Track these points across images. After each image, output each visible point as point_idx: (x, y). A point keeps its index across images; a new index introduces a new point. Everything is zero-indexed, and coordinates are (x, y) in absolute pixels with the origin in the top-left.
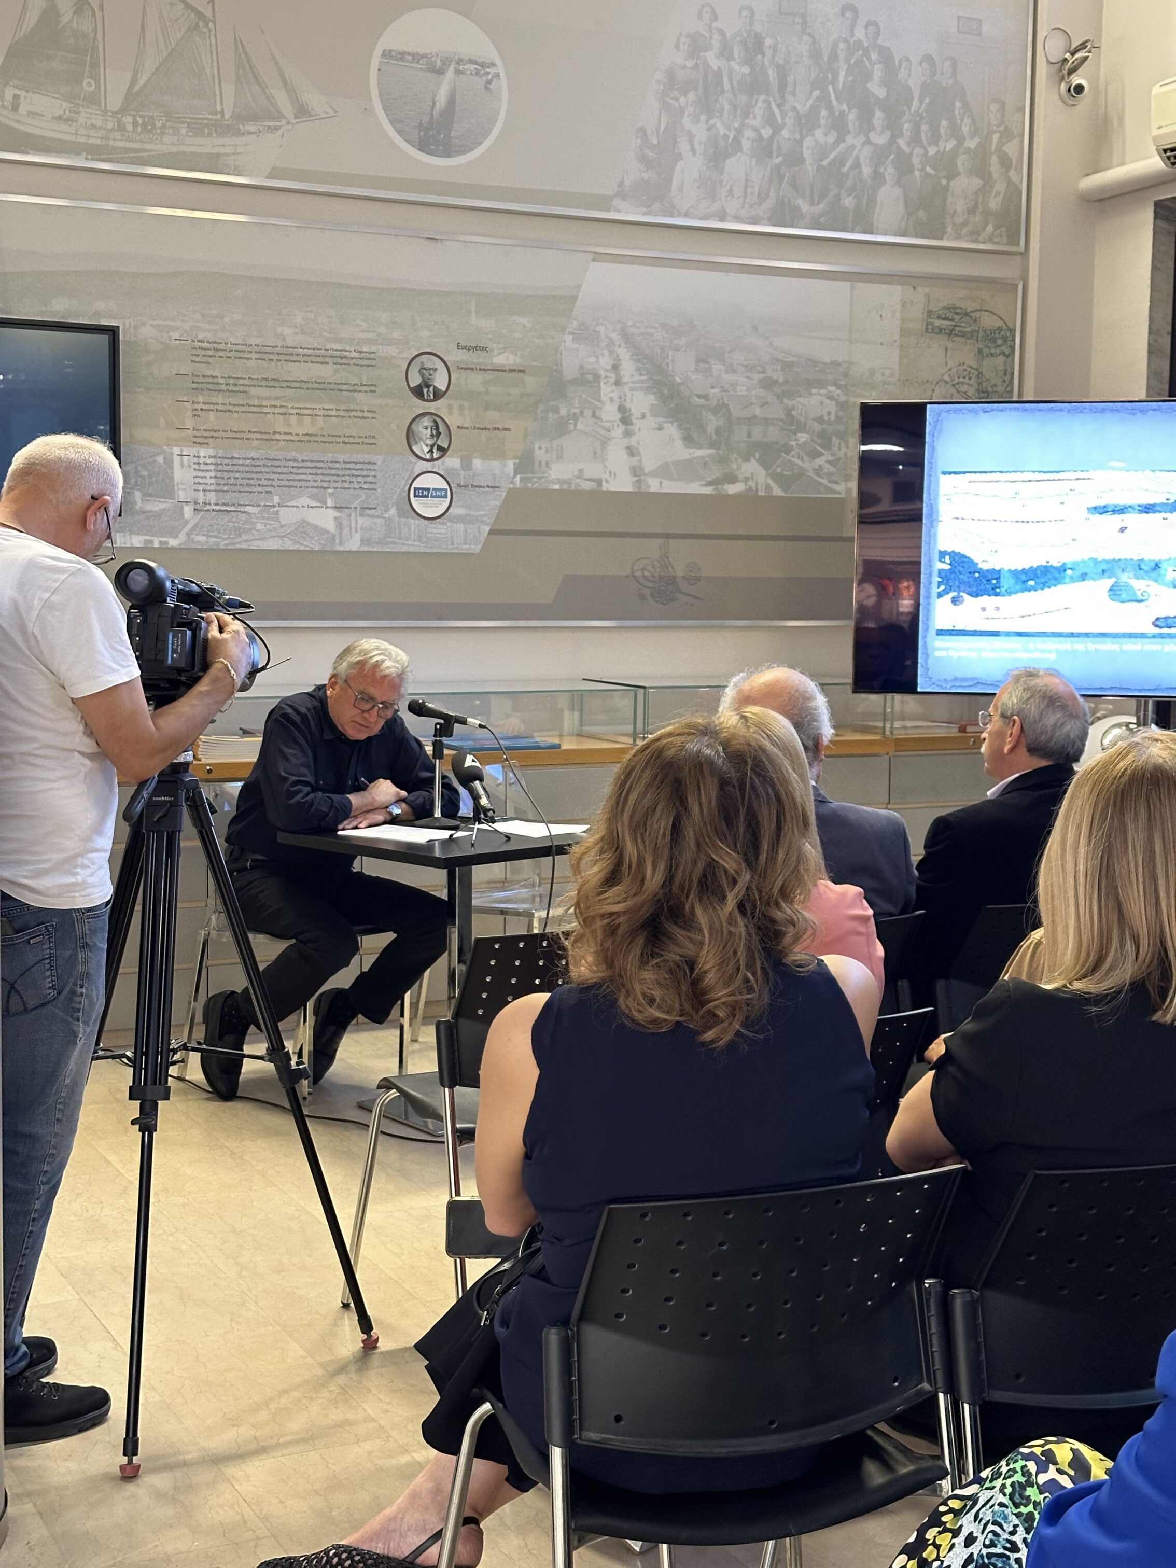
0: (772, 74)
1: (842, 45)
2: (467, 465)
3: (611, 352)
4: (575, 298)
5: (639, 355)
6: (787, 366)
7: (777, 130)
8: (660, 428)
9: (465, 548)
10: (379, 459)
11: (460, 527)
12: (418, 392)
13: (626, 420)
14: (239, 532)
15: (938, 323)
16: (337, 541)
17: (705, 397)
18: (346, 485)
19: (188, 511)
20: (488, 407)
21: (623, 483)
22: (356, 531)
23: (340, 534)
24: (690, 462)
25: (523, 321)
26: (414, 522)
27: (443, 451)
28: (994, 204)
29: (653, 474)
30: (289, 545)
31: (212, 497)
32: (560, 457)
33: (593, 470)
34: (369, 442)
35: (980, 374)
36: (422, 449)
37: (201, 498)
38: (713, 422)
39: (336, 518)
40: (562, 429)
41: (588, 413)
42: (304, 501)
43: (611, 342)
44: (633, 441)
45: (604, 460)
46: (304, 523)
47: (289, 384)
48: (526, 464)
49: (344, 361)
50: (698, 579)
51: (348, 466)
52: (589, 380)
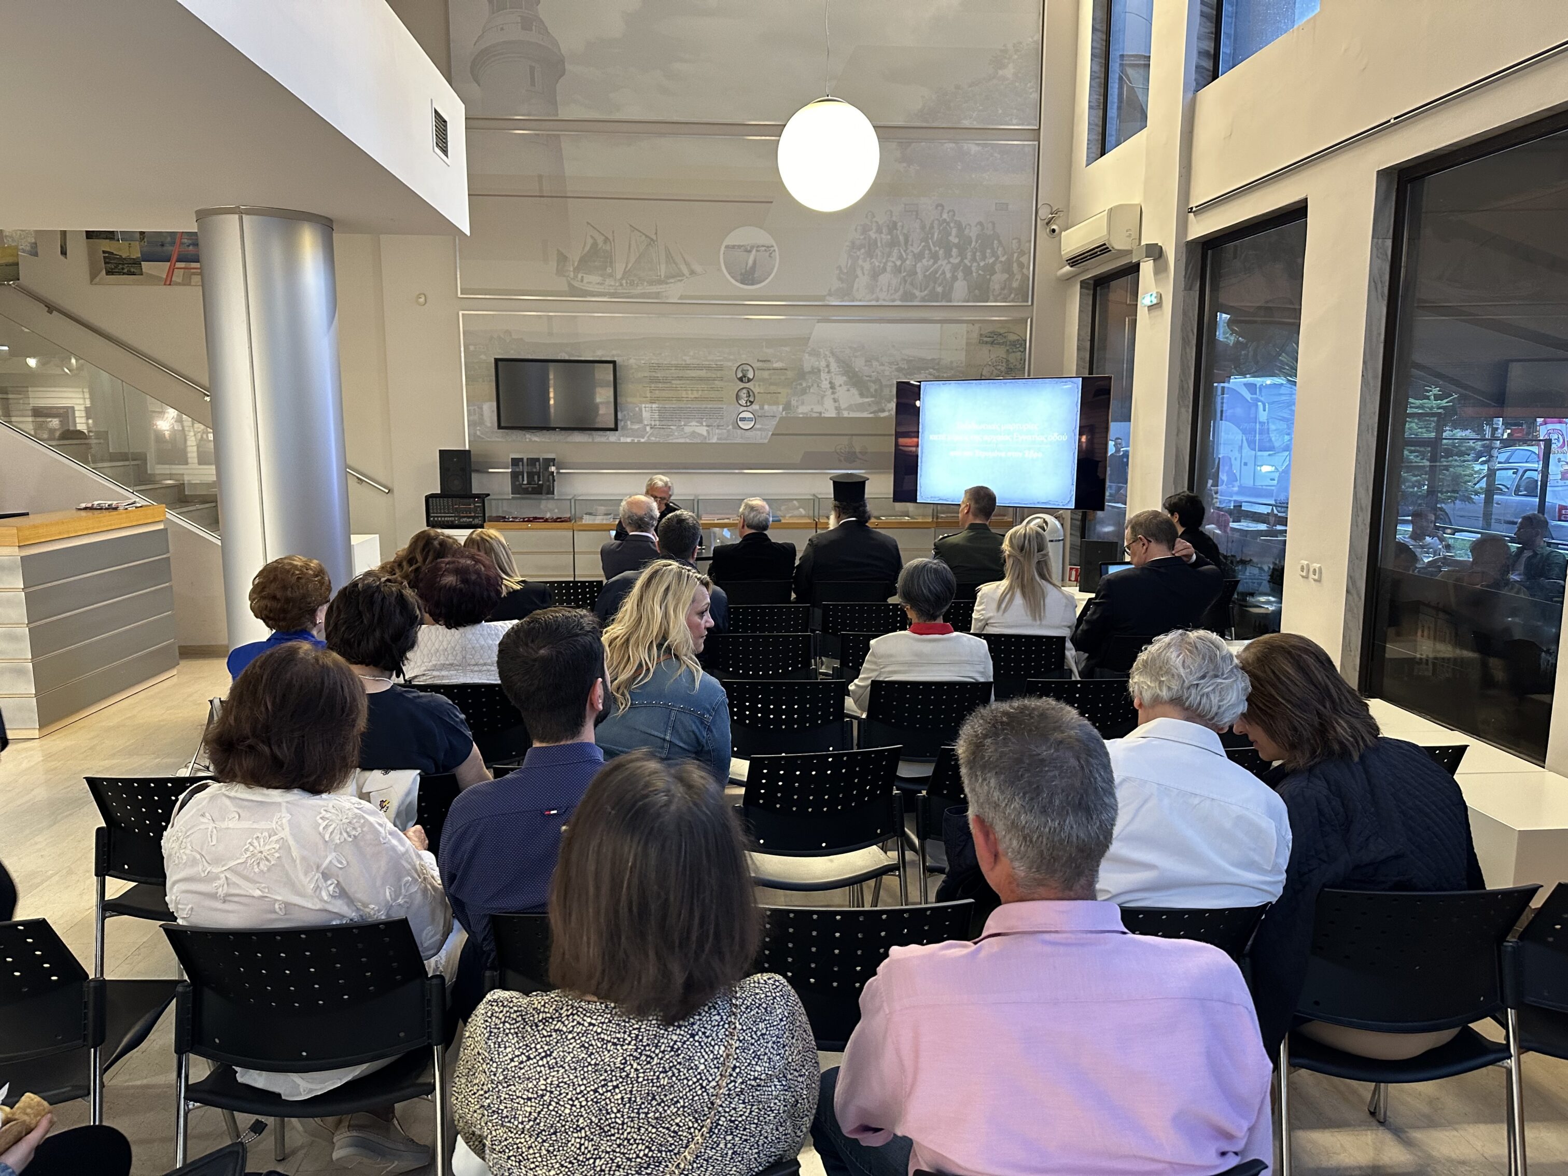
0: (901, 238)
1: (936, 222)
2: (762, 408)
3: (826, 360)
4: (809, 338)
5: (838, 360)
6: (909, 362)
7: (904, 261)
8: (848, 390)
9: (761, 441)
10: (724, 406)
11: (759, 433)
12: (741, 379)
13: (833, 387)
14: (668, 436)
15: (985, 339)
16: (707, 439)
17: (870, 376)
18: (711, 417)
19: (648, 428)
20: (771, 384)
21: (832, 414)
22: (715, 435)
23: (708, 436)
24: (863, 404)
25: (787, 349)
26: (739, 431)
27: (752, 403)
28: (1015, 285)
29: (845, 409)
30: (688, 441)
31: (657, 423)
32: (803, 403)
33: (818, 408)
34: (720, 400)
35: (1008, 361)
36: (743, 402)
37: (653, 423)
38: (873, 387)
39: (707, 430)
40: (804, 392)
41: (815, 385)
42: (694, 423)
43: (825, 356)
44: (836, 396)
45: (822, 404)
46: (694, 432)
47: (687, 378)
48: (787, 407)
49: (710, 369)
50: (866, 453)
51: (711, 410)
52: (816, 372)
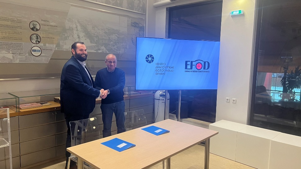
2: (45, 45)
3: (76, 24)
4: (68, 13)
5: (81, 25)
6: (109, 30)
8: (86, 40)
9: (45, 62)
10: (23, 43)
11: (44, 58)
12: (32, 29)
13: (79, 38)
15: (133, 25)
16: (13, 61)
17: (94, 34)
18: (15, 49)
20: (49, 33)
22: (18, 59)
23: (14, 59)
24: (92, 46)
25: (57, 16)
26: (33, 57)
27: (39, 42)
28: (141, 6)
32: (65, 44)
34: (21, 39)
35: (139, 34)
36: (34, 41)
38: (96, 39)
39: (12, 56)
40: (66, 39)
41: (71, 36)
42: (4, 52)
43: (75, 22)
46: (4, 57)
48: (58, 45)
49: (13, 21)
50: (94, 68)
51: (15, 44)
52: (71, 29)
